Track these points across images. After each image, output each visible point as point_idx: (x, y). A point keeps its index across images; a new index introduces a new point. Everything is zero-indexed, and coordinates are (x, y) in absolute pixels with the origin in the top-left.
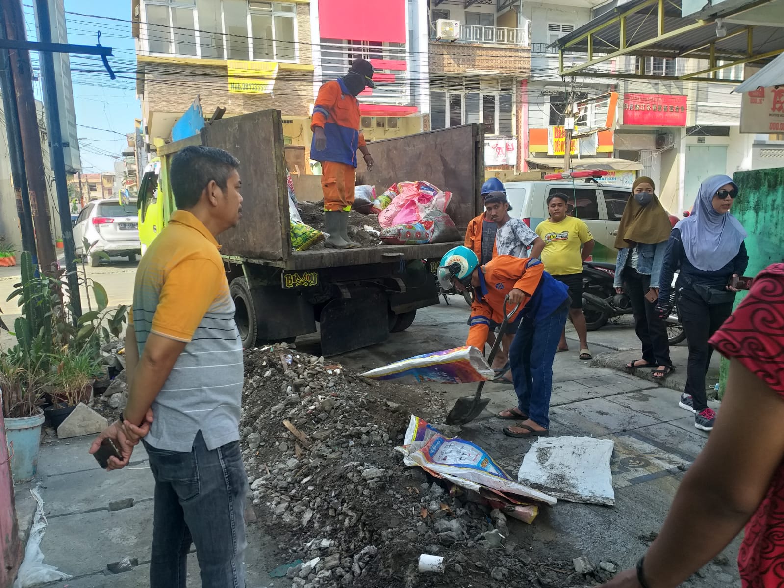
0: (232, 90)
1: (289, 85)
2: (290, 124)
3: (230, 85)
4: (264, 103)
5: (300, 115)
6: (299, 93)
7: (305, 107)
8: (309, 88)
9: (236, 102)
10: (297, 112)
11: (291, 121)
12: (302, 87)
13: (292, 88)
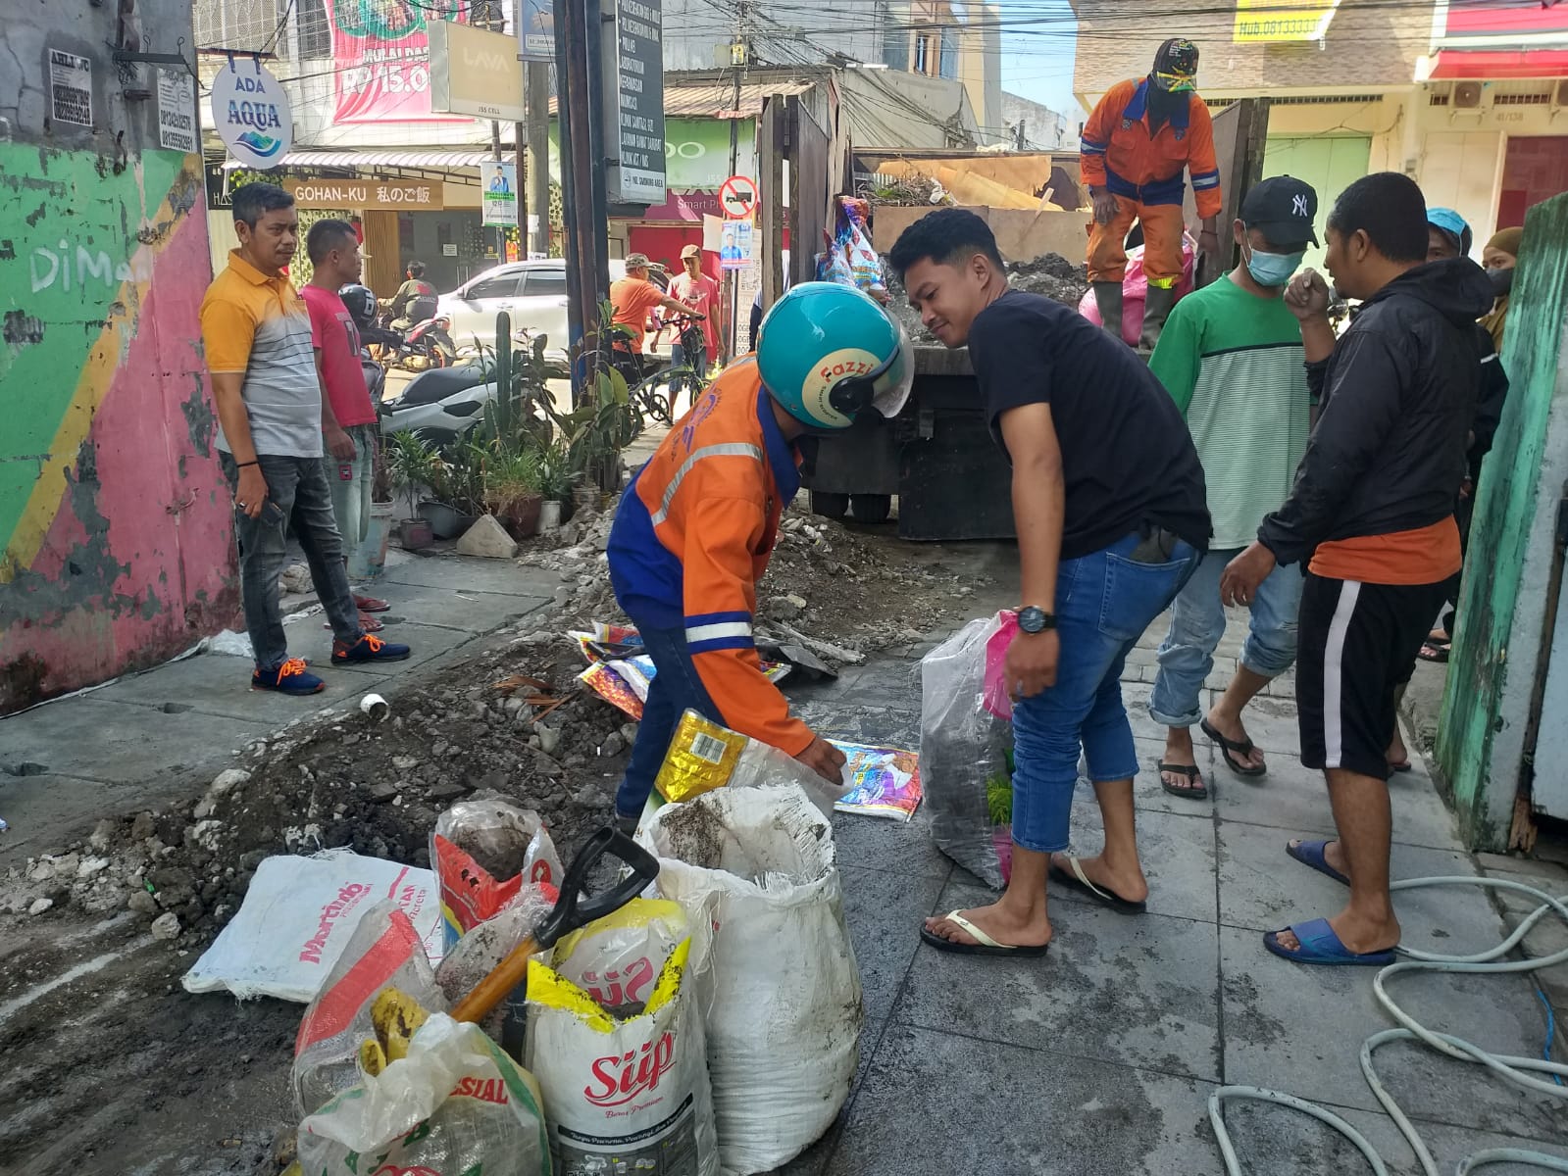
0: (1239, 39)
1: (1373, 16)
2: (1375, 104)
3: (1237, 29)
4: (1308, 60)
5: (1389, 83)
6: (1397, 33)
7: (1406, 64)
8: (1423, 20)
9: (1248, 62)
10: (1383, 77)
11: (1380, 98)
12: (1406, 20)
13: (1381, 23)
